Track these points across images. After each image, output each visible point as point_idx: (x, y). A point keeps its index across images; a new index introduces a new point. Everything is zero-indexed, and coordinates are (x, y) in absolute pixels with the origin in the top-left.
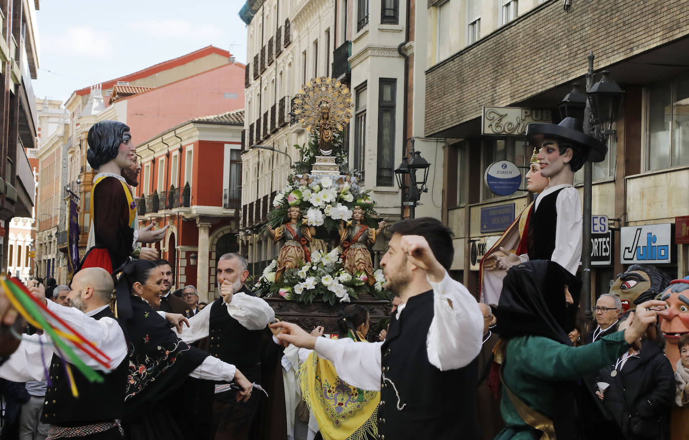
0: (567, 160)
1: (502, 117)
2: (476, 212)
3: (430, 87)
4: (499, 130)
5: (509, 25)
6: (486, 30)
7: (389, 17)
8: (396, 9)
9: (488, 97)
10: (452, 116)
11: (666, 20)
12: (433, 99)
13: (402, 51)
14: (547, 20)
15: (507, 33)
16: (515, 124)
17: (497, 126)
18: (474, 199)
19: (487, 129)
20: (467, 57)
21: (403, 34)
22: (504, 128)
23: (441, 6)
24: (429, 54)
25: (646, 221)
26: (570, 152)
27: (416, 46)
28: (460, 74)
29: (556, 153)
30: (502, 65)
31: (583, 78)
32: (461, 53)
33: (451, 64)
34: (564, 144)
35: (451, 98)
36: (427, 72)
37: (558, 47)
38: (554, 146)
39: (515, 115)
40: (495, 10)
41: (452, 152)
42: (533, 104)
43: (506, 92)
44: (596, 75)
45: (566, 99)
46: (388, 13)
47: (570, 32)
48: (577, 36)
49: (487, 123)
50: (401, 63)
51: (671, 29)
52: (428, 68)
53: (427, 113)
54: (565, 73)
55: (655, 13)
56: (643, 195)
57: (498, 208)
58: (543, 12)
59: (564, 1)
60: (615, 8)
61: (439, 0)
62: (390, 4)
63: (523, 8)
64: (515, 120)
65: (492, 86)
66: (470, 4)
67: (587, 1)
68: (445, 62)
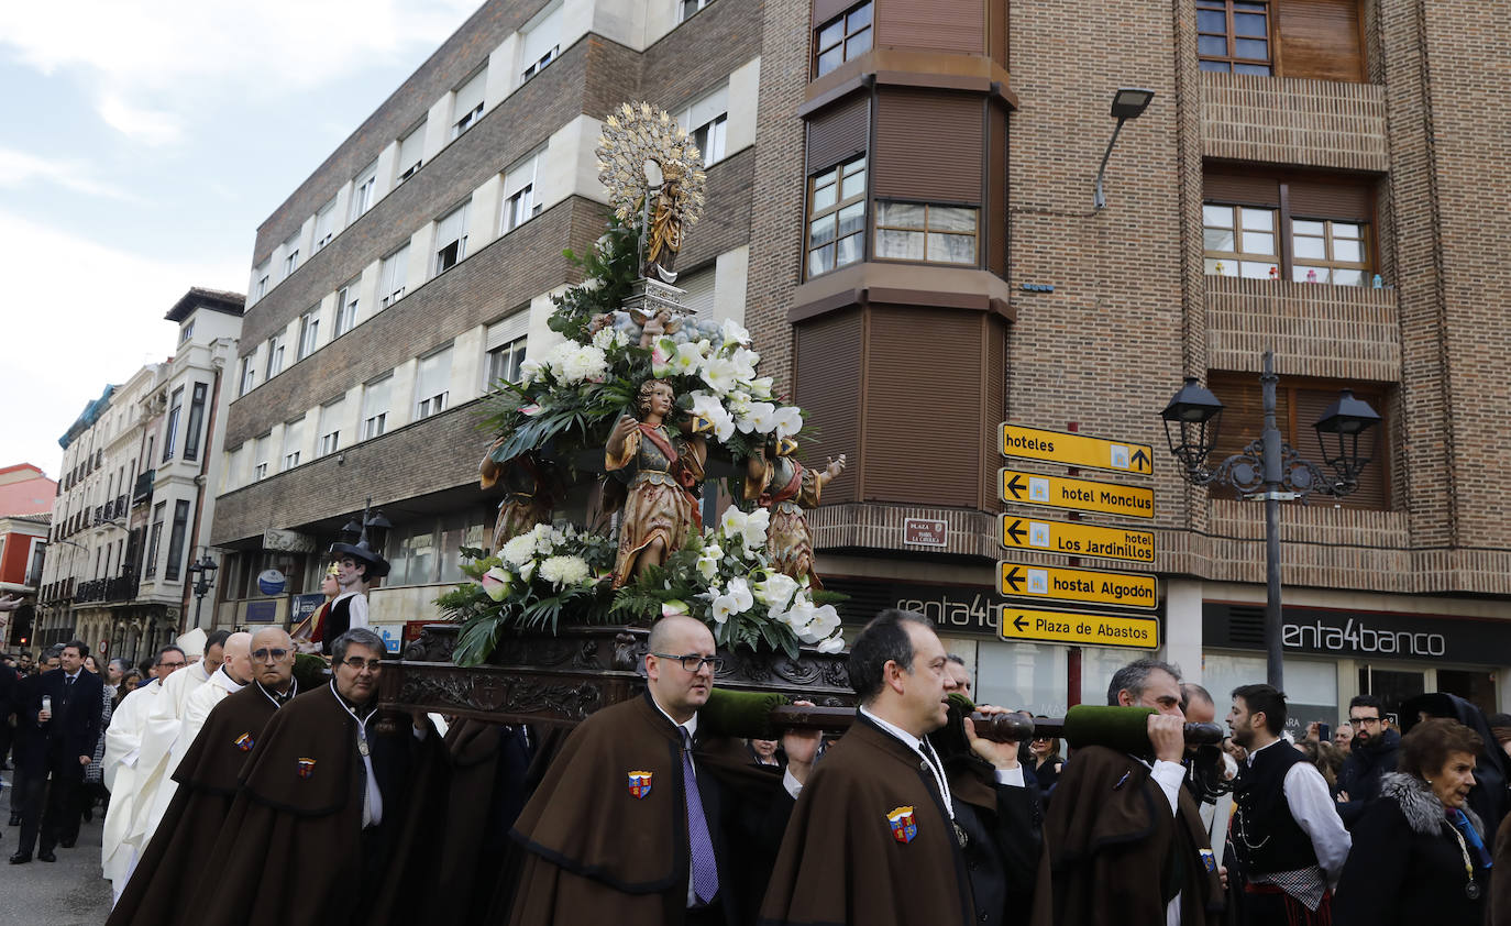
0: (360, 574)
1: (279, 537)
2: (243, 606)
3: (218, 511)
4: (276, 546)
5: (290, 471)
6: (271, 472)
7: (190, 454)
8: (196, 450)
9: (267, 521)
10: (235, 533)
11: (420, 479)
12: (221, 519)
13: (198, 483)
14: (323, 470)
15: (288, 476)
16: (289, 543)
17: (276, 543)
18: (242, 595)
19: (267, 545)
20: (252, 491)
21: (200, 469)
22: (280, 546)
23: (233, 452)
24: (220, 486)
25: (382, 622)
26: (364, 567)
27: (209, 479)
28: (245, 503)
29: (353, 568)
30: (283, 499)
31: (361, 512)
32: (247, 487)
33: (238, 494)
34: (359, 560)
35: (234, 520)
36: (217, 499)
37: (330, 490)
39: (289, 537)
40: (280, 459)
41: (228, 559)
42: (303, 530)
43: (282, 519)
44: (373, 511)
45: (346, 528)
46: (189, 452)
47: (341, 480)
48: (347, 484)
49: (268, 540)
50: (195, 490)
51: (424, 486)
52: (218, 495)
53: (213, 530)
54: (336, 511)
55: (412, 474)
56: (382, 603)
57: (262, 604)
58: (320, 464)
59: (339, 458)
60: (380, 467)
61: (233, 446)
62: (191, 446)
63: (303, 460)
64: (288, 541)
65: (272, 514)
66: (259, 453)
67: (357, 459)
68: (233, 493)
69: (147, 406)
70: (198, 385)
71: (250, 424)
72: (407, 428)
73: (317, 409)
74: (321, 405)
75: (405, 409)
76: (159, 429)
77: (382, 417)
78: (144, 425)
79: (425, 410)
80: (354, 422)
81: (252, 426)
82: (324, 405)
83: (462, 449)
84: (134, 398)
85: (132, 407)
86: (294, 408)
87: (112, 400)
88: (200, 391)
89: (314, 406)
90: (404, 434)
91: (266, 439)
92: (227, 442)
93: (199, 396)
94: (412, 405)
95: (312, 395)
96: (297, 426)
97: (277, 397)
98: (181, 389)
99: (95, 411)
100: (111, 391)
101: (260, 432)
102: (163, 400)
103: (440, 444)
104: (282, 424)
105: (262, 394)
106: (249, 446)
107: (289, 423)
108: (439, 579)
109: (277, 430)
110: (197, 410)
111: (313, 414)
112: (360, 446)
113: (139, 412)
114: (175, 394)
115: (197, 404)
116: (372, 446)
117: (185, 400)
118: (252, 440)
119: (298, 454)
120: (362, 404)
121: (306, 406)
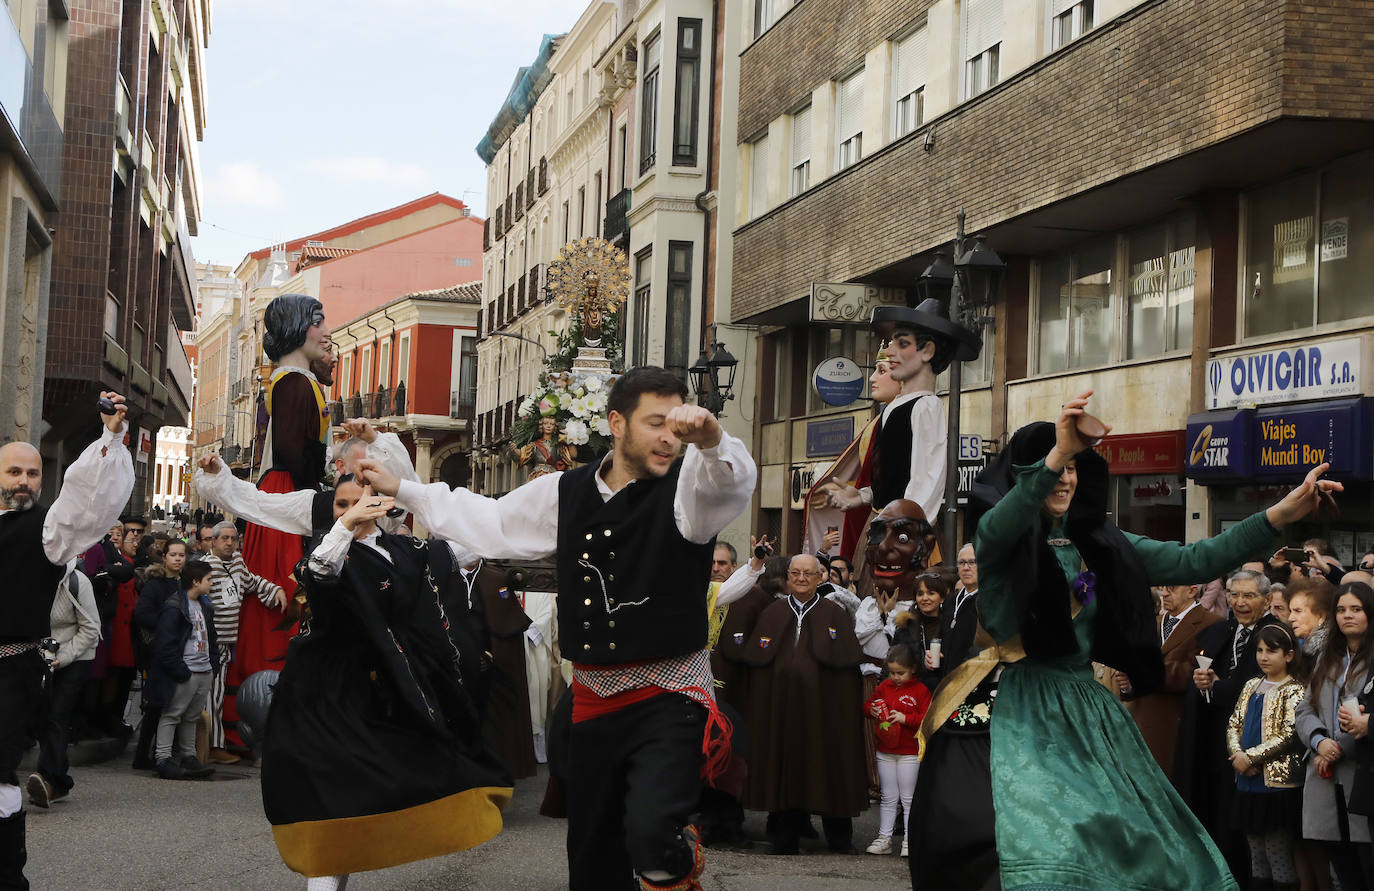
0: (927, 357)
1: (838, 297)
2: (801, 428)
3: (739, 255)
4: (833, 314)
5: (849, 170)
6: (817, 176)
7: (683, 156)
8: (693, 146)
9: (819, 268)
10: (768, 295)
11: (1063, 167)
12: (744, 271)
13: (702, 204)
14: (901, 163)
15: (846, 181)
16: (856, 306)
17: (832, 309)
18: (797, 410)
19: (817, 314)
20: (791, 213)
21: (703, 181)
22: (841, 312)
23: (755, 143)
24: (738, 209)
26: (931, 346)
27: (720, 197)
28: (781, 237)
29: (913, 348)
30: (840, 225)
31: (950, 244)
32: (782, 208)
33: (769, 222)
34: (923, 335)
35: (768, 270)
36: (736, 234)
37: (915, 201)
38: (910, 338)
39: (856, 295)
40: (831, 150)
41: (769, 344)
42: (881, 280)
43: (845, 264)
44: (968, 241)
45: (926, 273)
46: (682, 151)
47: (933, 181)
48: (942, 187)
49: (818, 305)
50: (700, 219)
51: (1071, 180)
52: (736, 228)
53: (734, 290)
55: (1049, 158)
56: (1029, 408)
57: (831, 423)
58: (896, 153)
59: (925, 138)
60: (994, 150)
61: (753, 134)
62: (685, 139)
63: (871, 145)
64: (855, 302)
65: (827, 256)
66: (795, 141)
67: (955, 138)
68: (759, 220)
69: (609, 70)
70: (683, 23)
71: (776, 89)
72: (1035, 68)
73: (883, 47)
74: (890, 39)
75: (1029, 33)
76: (629, 115)
77: (994, 50)
78: (608, 106)
79: (1065, 31)
80: (947, 66)
81: (781, 91)
82: (896, 38)
83: (1130, 100)
84: (588, 57)
85: (587, 74)
86: (846, 51)
87: (552, 65)
88: (689, 33)
89: (876, 43)
90: (1030, 81)
91: (805, 116)
92: (742, 124)
93: (688, 44)
94: (1041, 23)
95: (873, 22)
96: (855, 83)
97: (816, 33)
98: (657, 33)
99: (531, 87)
100: (550, 49)
101: (793, 102)
102: (632, 56)
103: (1092, 96)
104: (828, 84)
105: (790, 29)
106: (777, 128)
107: (840, 79)
108: (1129, 356)
109: (822, 94)
110: (687, 72)
111: (877, 57)
112: (958, 111)
113: (598, 82)
114: (649, 43)
115: (687, 58)
116: (980, 110)
117: (664, 54)
118: (782, 118)
119: (859, 135)
120: (957, 30)
121: (865, 46)
